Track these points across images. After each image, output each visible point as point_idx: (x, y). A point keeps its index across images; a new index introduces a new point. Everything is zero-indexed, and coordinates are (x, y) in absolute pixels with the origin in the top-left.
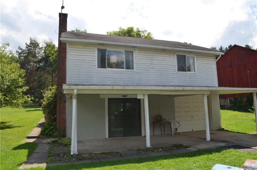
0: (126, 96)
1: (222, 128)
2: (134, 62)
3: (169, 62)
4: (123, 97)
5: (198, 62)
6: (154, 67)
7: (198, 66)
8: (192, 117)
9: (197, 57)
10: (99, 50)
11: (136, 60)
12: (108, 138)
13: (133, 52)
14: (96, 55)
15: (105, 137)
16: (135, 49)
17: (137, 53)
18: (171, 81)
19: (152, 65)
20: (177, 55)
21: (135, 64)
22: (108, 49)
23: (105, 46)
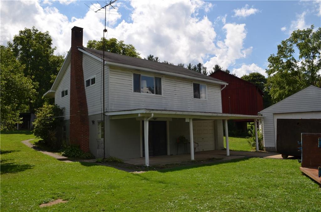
0: (156, 119)
1: (225, 148)
2: (162, 88)
3: (188, 89)
4: (154, 120)
5: (209, 90)
6: (176, 93)
7: (208, 94)
8: (203, 139)
9: (208, 86)
10: (134, 75)
11: (164, 86)
12: (142, 157)
13: (161, 78)
14: (132, 80)
15: (140, 156)
16: (163, 76)
17: (164, 80)
18: (189, 106)
19: (175, 92)
20: (193, 83)
21: (162, 90)
22: (142, 75)
23: (139, 72)
